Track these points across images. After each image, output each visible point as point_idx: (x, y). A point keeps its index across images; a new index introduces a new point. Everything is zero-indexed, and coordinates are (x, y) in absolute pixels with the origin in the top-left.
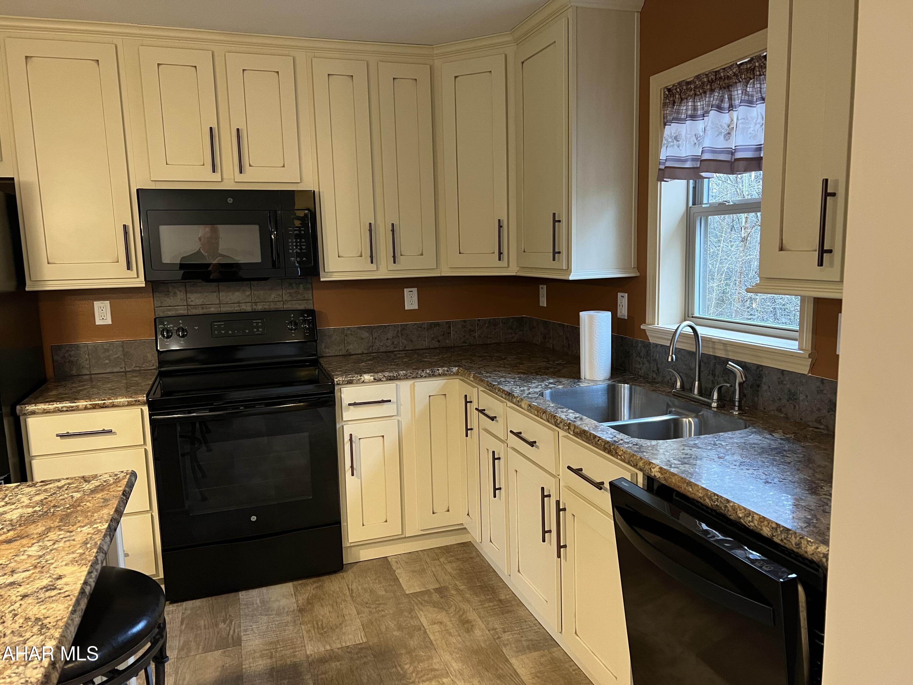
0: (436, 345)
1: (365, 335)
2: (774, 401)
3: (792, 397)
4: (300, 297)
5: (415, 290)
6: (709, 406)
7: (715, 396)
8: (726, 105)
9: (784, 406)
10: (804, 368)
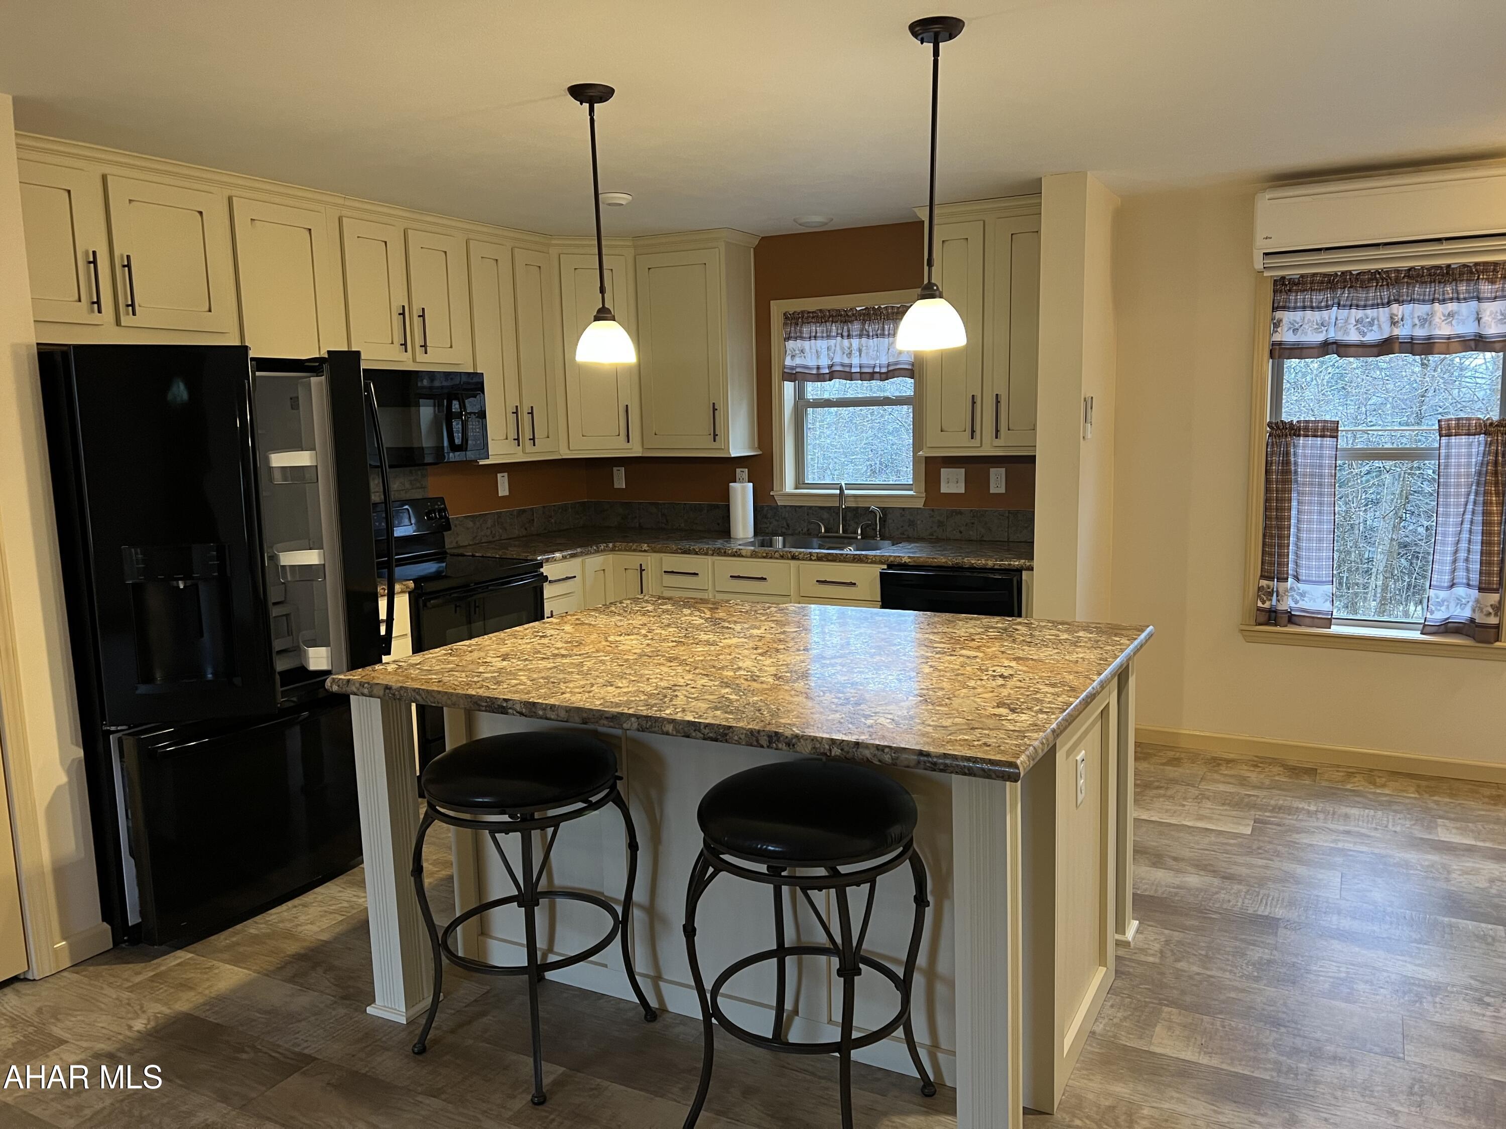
0: (524, 532)
1: (471, 524)
2: (898, 529)
3: (912, 523)
4: (418, 485)
5: (506, 474)
6: (857, 538)
7: (859, 532)
8: (845, 334)
9: (906, 531)
10: (920, 504)
